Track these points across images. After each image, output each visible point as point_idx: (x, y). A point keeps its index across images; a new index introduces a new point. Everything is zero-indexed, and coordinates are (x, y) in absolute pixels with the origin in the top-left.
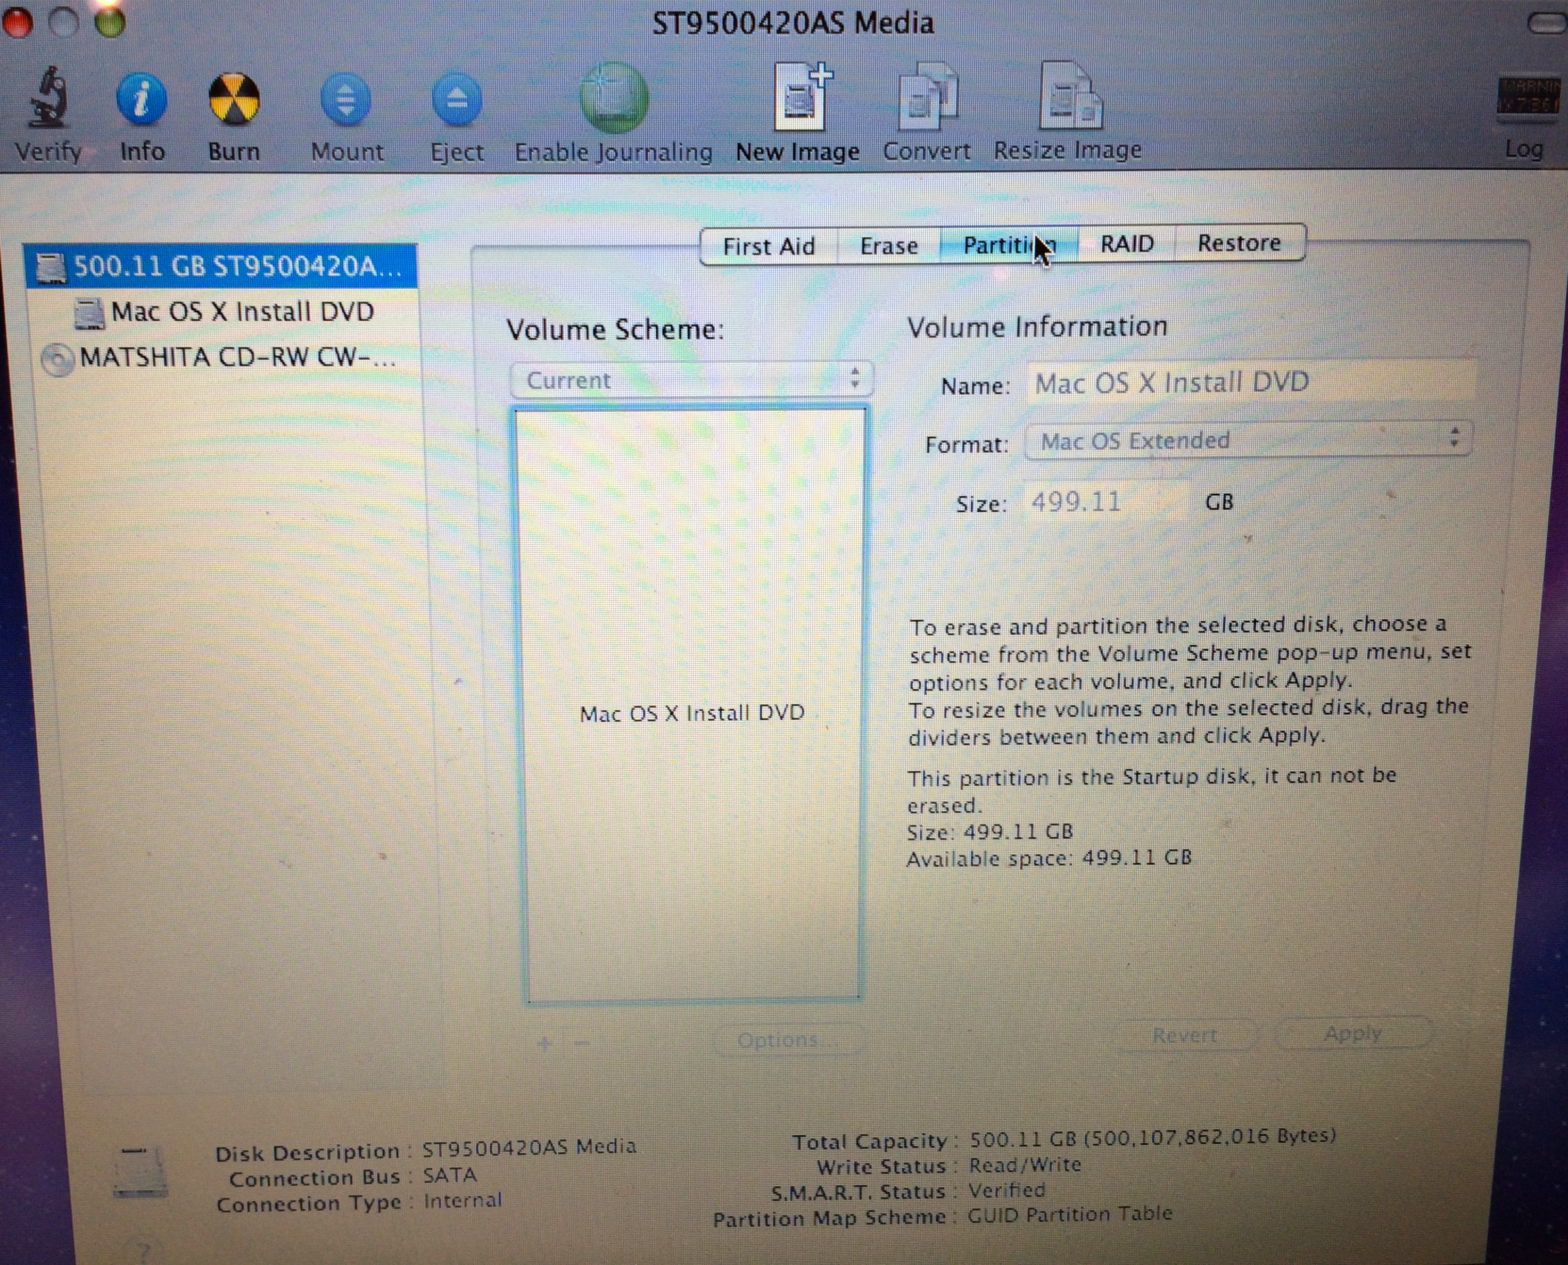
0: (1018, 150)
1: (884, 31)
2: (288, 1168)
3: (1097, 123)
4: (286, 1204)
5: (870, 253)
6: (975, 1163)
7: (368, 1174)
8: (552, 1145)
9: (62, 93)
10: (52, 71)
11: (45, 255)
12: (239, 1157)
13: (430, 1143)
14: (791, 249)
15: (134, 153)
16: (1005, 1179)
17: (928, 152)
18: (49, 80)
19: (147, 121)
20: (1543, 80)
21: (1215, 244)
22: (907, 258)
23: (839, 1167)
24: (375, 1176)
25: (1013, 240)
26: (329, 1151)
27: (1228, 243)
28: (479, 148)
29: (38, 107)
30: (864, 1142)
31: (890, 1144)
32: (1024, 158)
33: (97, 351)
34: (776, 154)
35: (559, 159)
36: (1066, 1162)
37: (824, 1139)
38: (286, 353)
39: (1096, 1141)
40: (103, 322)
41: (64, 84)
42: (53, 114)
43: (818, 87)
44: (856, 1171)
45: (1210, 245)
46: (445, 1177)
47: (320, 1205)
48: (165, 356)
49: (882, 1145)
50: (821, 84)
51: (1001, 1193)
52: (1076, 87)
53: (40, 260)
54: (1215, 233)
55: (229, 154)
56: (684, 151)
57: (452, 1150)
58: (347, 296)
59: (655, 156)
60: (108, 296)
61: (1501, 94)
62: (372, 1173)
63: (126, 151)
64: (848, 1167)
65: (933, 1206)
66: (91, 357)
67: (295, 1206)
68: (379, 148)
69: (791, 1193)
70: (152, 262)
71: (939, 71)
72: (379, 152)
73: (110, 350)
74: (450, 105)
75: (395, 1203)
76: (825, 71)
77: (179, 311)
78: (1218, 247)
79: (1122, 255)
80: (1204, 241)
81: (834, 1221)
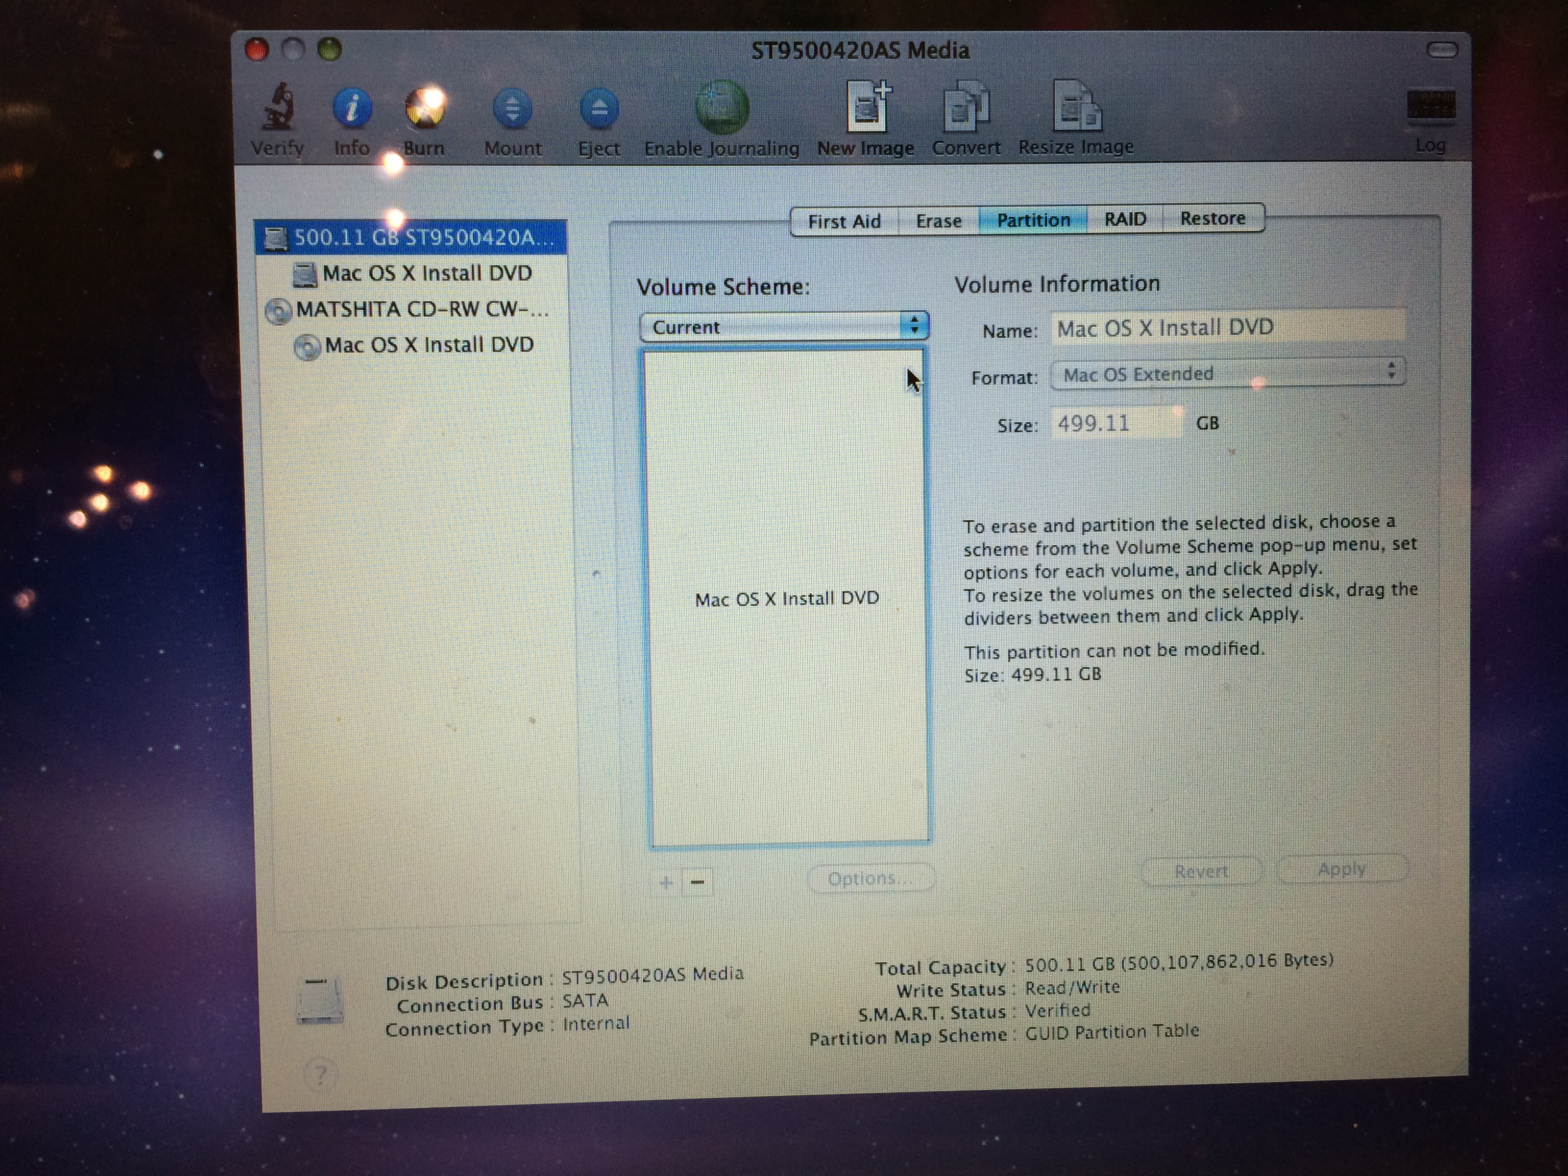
0: (1037, 148)
1: (931, 57)
2: (448, 995)
3: (1098, 126)
4: (445, 1028)
5: (925, 227)
6: (1030, 986)
7: (516, 1000)
8: (672, 973)
9: (290, 104)
10: (283, 86)
11: (271, 228)
12: (406, 986)
13: (569, 972)
14: (862, 223)
15: (345, 149)
16: (1056, 1000)
17: (967, 149)
18: (280, 93)
19: (357, 125)
20: (1442, 93)
21: (1194, 219)
22: (953, 230)
23: (916, 990)
24: (521, 1002)
25: (1036, 216)
26: (483, 980)
27: (1204, 218)
28: (616, 146)
29: (270, 114)
30: (935, 968)
31: (958, 969)
32: (1042, 153)
33: (310, 304)
34: (848, 150)
35: (679, 154)
36: (1107, 984)
37: (902, 966)
38: (461, 306)
39: (1132, 966)
40: (316, 282)
41: (292, 96)
42: (282, 120)
43: (881, 99)
44: (930, 994)
45: (1190, 220)
46: (581, 1002)
47: (474, 1029)
48: (364, 309)
49: (952, 971)
50: (883, 96)
51: (1053, 1012)
52: (1081, 99)
53: (267, 232)
54: (1194, 211)
55: (420, 150)
56: (777, 147)
57: (588, 978)
58: (510, 261)
59: (754, 152)
60: (321, 261)
61: (1411, 103)
62: (519, 999)
63: (339, 148)
64: (923, 991)
65: (995, 1025)
66: (305, 309)
67: (453, 1030)
68: (538, 146)
69: (875, 1015)
70: (357, 234)
71: (975, 87)
72: (538, 149)
73: (321, 304)
74: (594, 112)
75: (538, 1027)
76: (886, 87)
77: (377, 273)
78: (1197, 222)
79: (1122, 228)
80: (1185, 218)
81: (912, 1039)
